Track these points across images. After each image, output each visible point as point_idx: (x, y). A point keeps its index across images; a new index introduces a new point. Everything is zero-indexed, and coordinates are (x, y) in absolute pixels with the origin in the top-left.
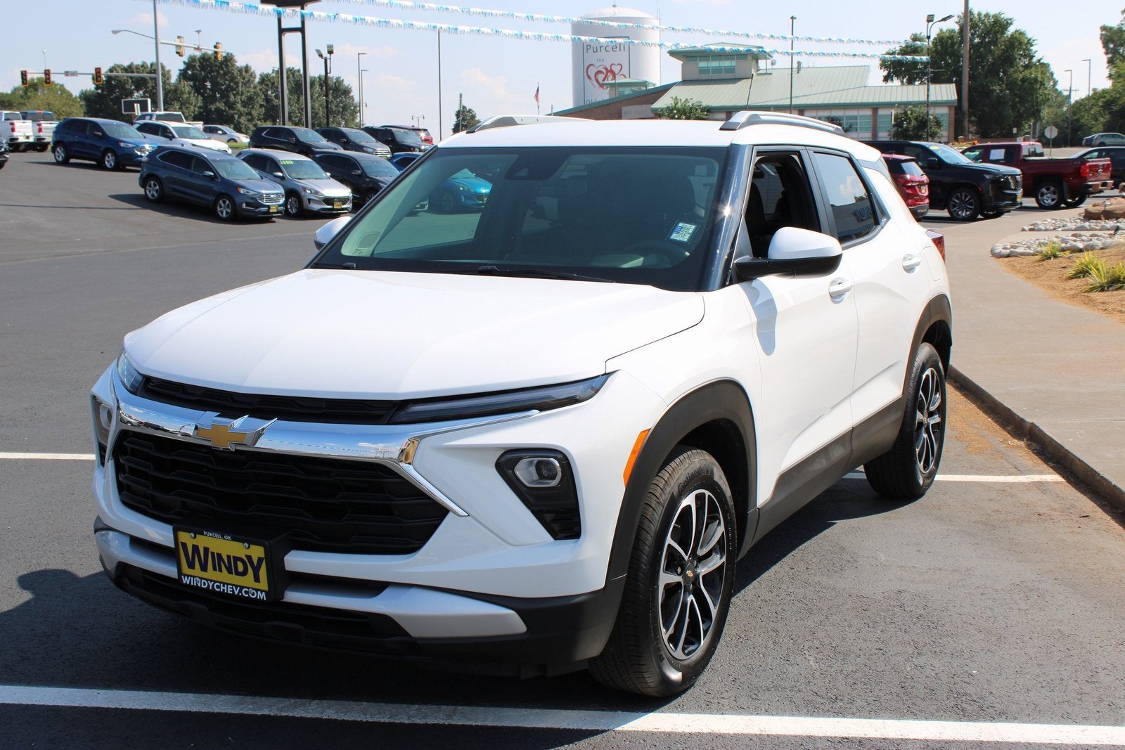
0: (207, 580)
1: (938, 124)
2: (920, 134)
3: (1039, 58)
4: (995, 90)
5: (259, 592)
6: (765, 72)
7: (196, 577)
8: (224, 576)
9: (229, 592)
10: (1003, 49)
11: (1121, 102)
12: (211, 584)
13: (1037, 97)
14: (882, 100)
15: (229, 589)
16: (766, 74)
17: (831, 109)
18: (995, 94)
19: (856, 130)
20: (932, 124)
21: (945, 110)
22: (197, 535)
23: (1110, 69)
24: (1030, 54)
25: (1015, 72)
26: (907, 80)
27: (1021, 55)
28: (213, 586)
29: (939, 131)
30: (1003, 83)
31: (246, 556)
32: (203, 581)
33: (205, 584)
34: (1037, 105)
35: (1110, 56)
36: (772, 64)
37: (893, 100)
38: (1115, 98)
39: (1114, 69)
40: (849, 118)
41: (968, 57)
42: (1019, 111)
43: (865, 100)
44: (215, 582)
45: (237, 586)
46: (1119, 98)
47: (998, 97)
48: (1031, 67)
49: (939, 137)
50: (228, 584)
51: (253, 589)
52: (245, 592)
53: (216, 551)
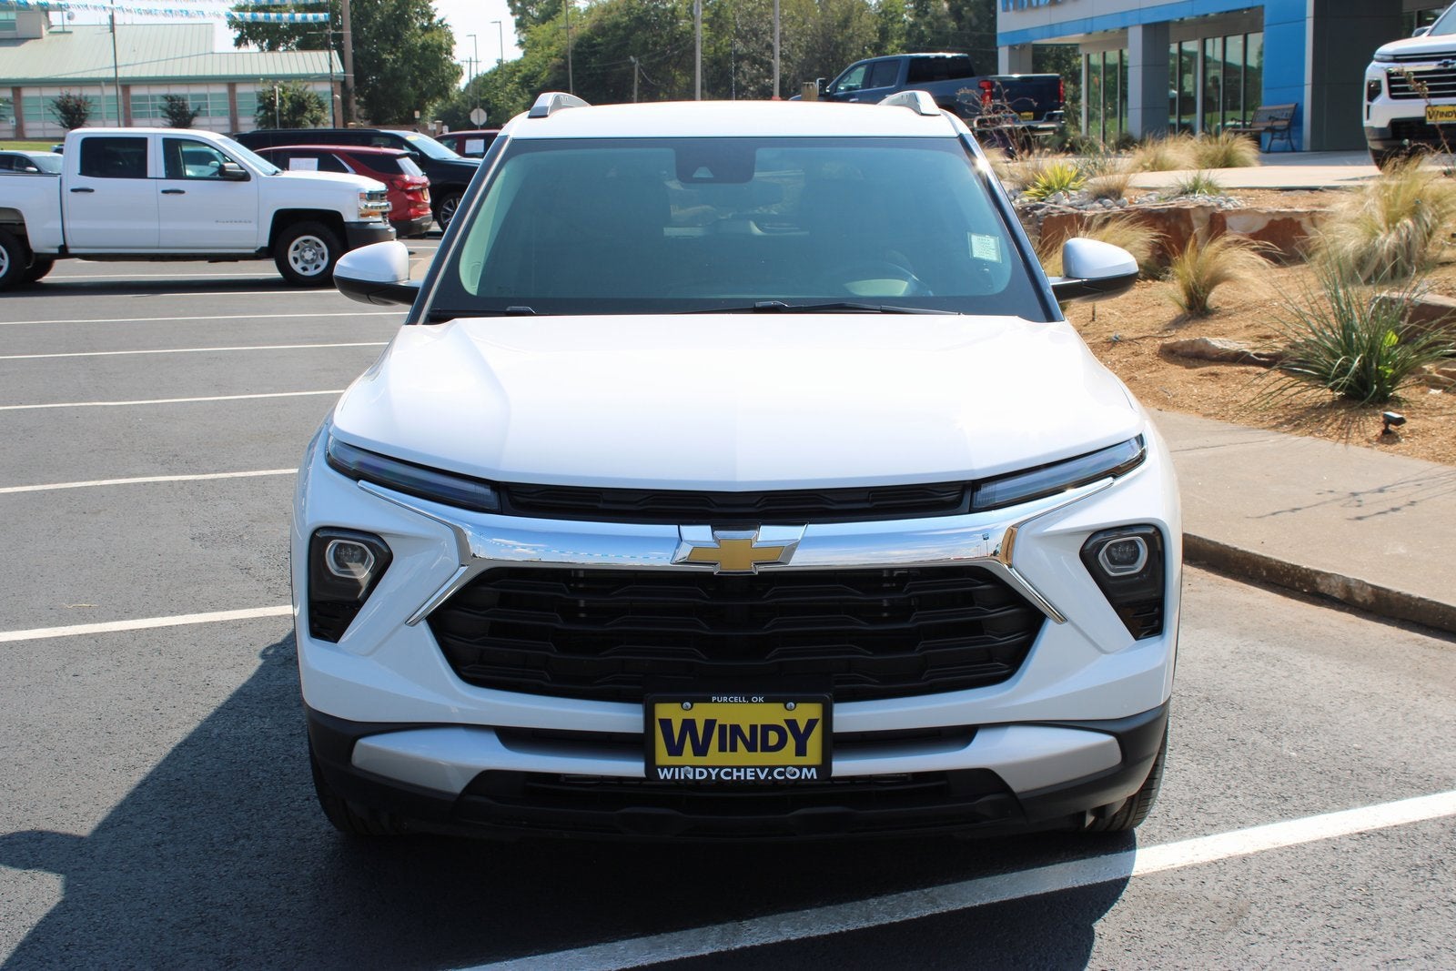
0: (706, 768)
1: (321, 106)
2: (297, 119)
3: (440, 19)
4: (388, 60)
5: (805, 770)
6: (60, 29)
7: (685, 766)
8: (742, 756)
9: (748, 778)
10: (393, 5)
11: (542, 78)
12: (714, 773)
13: (443, 71)
14: (240, 72)
15: (749, 774)
16: (64, 32)
17: (169, 85)
18: (388, 65)
19: (207, 115)
20: (313, 105)
21: (325, 87)
22: (695, 704)
23: (519, 35)
24: (428, 12)
25: (413, 35)
26: (268, 44)
27: (417, 13)
28: (718, 774)
29: (322, 114)
30: (397, 51)
31: (787, 721)
32: (697, 770)
33: (701, 774)
34: (443, 81)
35: (518, 17)
36: (69, 18)
37: (256, 72)
38: (534, 72)
39: (525, 35)
40: (195, 97)
41: (349, 14)
42: (421, 88)
43: (216, 72)
44: (721, 768)
45: (762, 769)
46: (539, 73)
47: (393, 70)
48: (432, 30)
49: (323, 124)
50: (746, 768)
51: (794, 766)
52: (779, 774)
53: (728, 722)
